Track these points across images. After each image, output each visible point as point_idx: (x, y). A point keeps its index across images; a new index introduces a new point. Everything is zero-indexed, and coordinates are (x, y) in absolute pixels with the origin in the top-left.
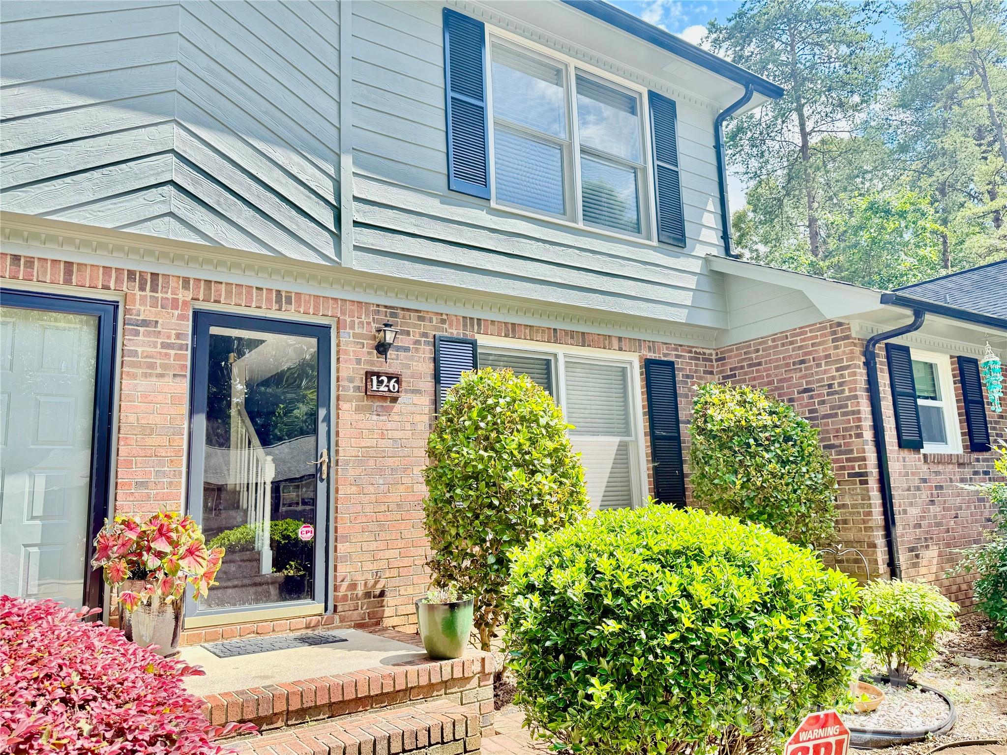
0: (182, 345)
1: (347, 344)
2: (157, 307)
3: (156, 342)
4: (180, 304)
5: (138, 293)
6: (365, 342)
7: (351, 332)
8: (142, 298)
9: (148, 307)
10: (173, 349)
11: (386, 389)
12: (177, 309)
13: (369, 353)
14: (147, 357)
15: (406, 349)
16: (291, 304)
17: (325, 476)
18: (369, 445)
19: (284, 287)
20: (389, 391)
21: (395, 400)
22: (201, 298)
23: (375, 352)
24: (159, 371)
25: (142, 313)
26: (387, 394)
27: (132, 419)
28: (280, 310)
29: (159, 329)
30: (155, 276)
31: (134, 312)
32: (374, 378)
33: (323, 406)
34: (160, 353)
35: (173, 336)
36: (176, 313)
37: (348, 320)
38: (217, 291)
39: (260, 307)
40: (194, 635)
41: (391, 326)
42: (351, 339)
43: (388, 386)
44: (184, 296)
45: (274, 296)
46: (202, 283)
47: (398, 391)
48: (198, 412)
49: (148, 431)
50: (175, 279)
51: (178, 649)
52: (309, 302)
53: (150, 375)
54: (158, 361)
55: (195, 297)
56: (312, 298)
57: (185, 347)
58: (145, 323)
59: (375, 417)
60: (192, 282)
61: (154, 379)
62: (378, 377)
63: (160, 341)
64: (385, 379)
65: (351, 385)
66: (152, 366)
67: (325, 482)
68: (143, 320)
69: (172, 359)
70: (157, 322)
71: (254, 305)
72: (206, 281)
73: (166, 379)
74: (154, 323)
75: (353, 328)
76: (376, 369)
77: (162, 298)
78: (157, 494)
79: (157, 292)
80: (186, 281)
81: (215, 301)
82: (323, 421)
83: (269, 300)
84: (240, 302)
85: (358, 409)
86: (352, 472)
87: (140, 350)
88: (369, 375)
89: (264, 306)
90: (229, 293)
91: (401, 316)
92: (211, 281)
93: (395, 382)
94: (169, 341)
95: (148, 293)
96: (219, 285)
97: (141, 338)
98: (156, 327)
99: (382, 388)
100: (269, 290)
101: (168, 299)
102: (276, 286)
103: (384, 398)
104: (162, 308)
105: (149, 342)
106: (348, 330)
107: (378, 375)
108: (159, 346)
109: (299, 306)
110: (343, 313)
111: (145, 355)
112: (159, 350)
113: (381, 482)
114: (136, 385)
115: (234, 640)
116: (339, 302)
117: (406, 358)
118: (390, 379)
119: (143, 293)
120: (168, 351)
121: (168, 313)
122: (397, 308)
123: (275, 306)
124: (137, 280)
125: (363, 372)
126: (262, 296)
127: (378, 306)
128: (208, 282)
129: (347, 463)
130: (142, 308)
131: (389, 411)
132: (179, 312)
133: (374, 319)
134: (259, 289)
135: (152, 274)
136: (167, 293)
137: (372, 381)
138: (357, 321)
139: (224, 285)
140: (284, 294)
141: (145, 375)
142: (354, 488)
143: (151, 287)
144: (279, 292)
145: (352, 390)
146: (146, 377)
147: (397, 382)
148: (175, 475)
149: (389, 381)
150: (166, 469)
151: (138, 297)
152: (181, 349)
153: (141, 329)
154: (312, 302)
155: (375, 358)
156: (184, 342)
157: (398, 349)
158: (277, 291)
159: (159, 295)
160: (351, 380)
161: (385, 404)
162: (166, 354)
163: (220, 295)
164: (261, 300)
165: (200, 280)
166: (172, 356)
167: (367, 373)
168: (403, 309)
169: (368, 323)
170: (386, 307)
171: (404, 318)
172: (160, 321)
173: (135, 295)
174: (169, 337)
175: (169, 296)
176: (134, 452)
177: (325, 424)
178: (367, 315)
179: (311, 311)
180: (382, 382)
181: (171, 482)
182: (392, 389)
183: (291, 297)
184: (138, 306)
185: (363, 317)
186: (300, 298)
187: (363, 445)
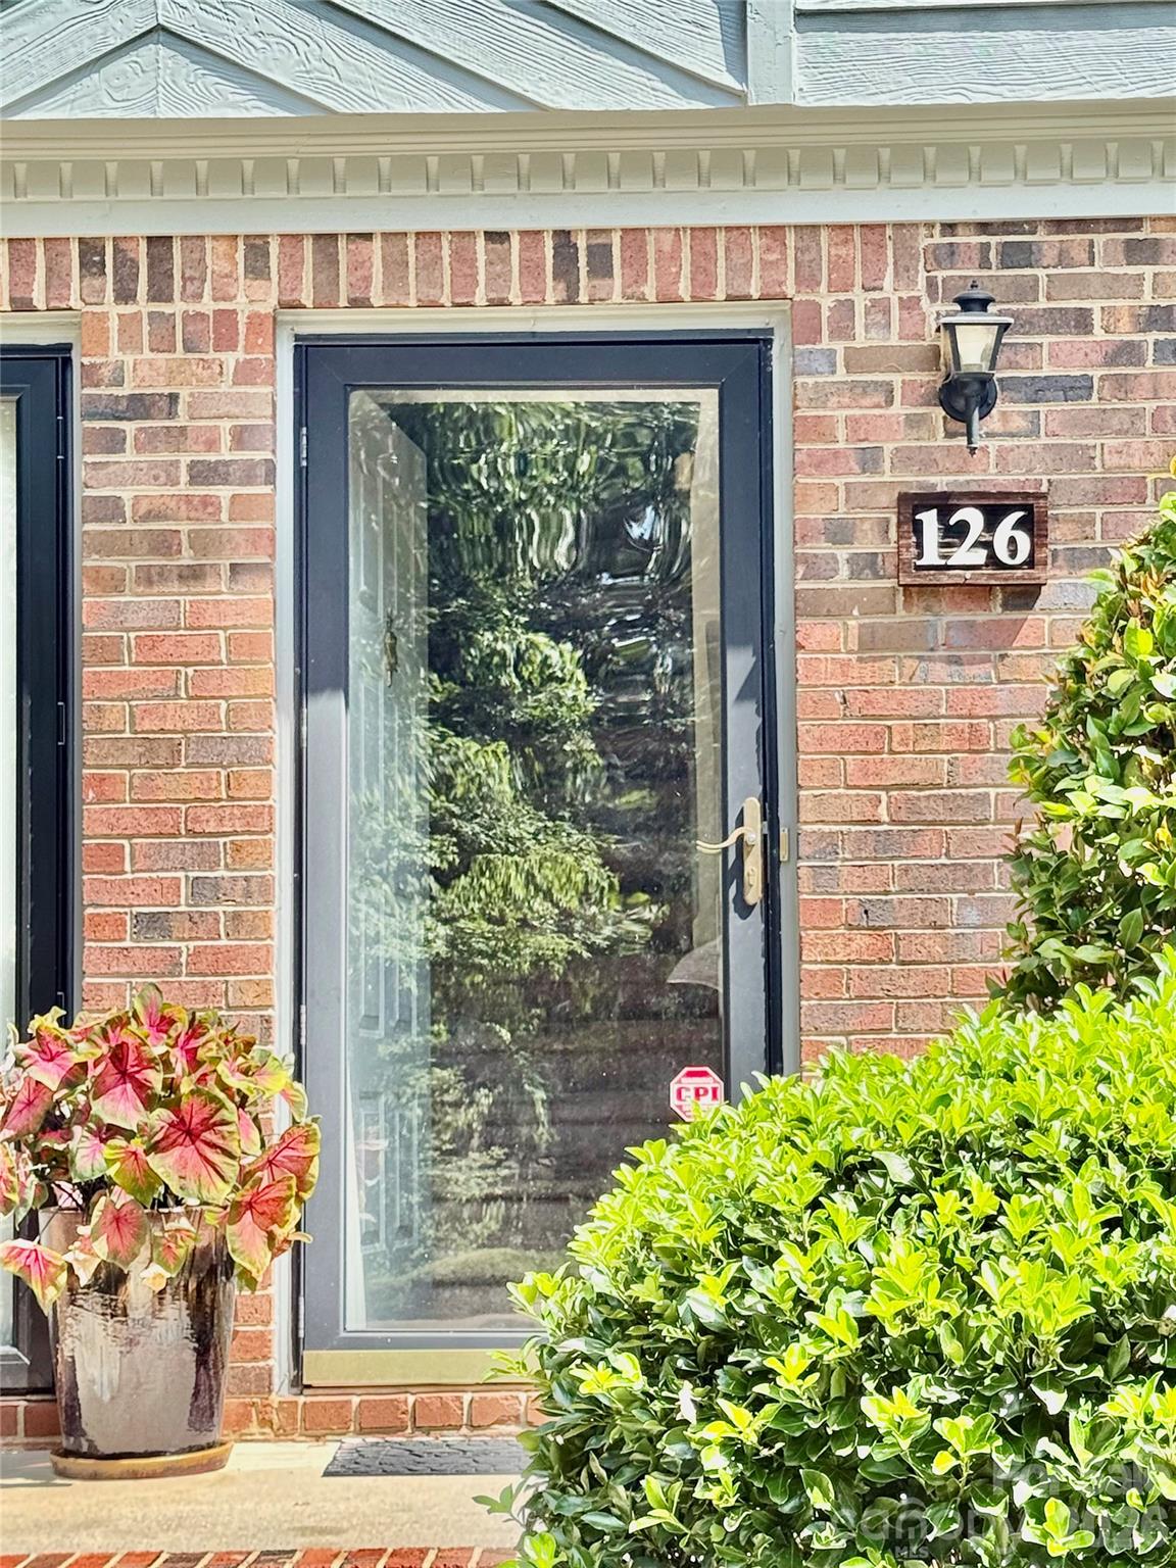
0: (251, 465)
1: (821, 396)
2: (172, 349)
3: (175, 464)
4: (242, 328)
5: (114, 310)
6: (896, 379)
7: (839, 346)
8: (128, 323)
9: (148, 354)
10: (225, 482)
11: (980, 557)
12: (233, 347)
13: (913, 422)
14: (148, 516)
15: (1076, 388)
16: (609, 274)
17: (754, 895)
18: (915, 776)
19: (579, 217)
20: (993, 561)
21: (1024, 596)
22: (307, 298)
23: (939, 413)
24: (187, 558)
25: (128, 375)
26: (985, 576)
27: (116, 715)
28: (571, 300)
29: (181, 420)
30: (159, 244)
31: (106, 372)
32: (929, 519)
33: (741, 643)
34: (188, 499)
35: (226, 440)
36: (230, 359)
37: (827, 301)
38: (354, 267)
39: (502, 303)
40: (324, 1406)
41: (983, 304)
42: (841, 374)
43: (988, 545)
44: (252, 299)
45: (549, 252)
46: (308, 244)
47: (1030, 563)
48: (320, 689)
49: (164, 753)
50: (223, 247)
51: (216, 1435)
52: (675, 257)
53: (163, 574)
54: (184, 527)
55: (286, 298)
56: (686, 240)
57: (261, 471)
58: (139, 407)
59: (940, 671)
60: (274, 249)
61: (175, 587)
62: (945, 512)
63: (185, 459)
64: (974, 517)
65: (843, 553)
66: (164, 544)
67: (756, 919)
68: (132, 397)
69: (224, 516)
70: (173, 398)
71: (480, 297)
72: (318, 237)
73: (210, 584)
74: (164, 404)
75: (843, 329)
76: (941, 483)
77: (186, 316)
78: (198, 952)
79: (170, 299)
80: (257, 247)
81: (356, 303)
82: (742, 696)
83: (531, 269)
84: (433, 293)
85: (871, 644)
86: (850, 885)
87: (127, 495)
88: (912, 504)
89: (514, 296)
90: (395, 267)
91: (1050, 255)
92: (334, 237)
93: (1018, 525)
94: (212, 457)
95: (143, 305)
96: (363, 245)
97: (129, 455)
98: (172, 415)
99: (965, 554)
100: (532, 236)
101: (202, 316)
102: (549, 220)
103: (978, 593)
104: (187, 349)
105: (153, 465)
106: (825, 343)
107: (945, 504)
108: (184, 477)
109: (640, 277)
110: (807, 278)
111: (142, 510)
112: (183, 488)
113: (973, 917)
114: (120, 609)
115: (453, 1437)
116: (791, 239)
117: (1074, 424)
118: (993, 515)
119: (129, 309)
120: (212, 490)
121: (206, 364)
122: (1032, 225)
123: (553, 291)
124: (109, 269)
125: (888, 498)
126: (505, 260)
127: (950, 228)
128: (326, 240)
129: (830, 846)
130: (129, 359)
131: (1000, 641)
132: (240, 354)
133: (931, 284)
134: (497, 237)
135: (150, 239)
136: (199, 296)
137: (918, 528)
138: (861, 300)
139: (377, 243)
140: (582, 243)
141: (147, 577)
142: (861, 940)
143: (151, 285)
144: (563, 237)
145: (844, 571)
146: (150, 582)
147: (1032, 523)
148: (248, 895)
149: (991, 525)
150: (221, 873)
151: (114, 324)
152: (249, 480)
153: (129, 427)
154: (686, 254)
155: (941, 440)
156: (258, 456)
157: (1037, 390)
158: (557, 233)
159: (177, 307)
160: (840, 533)
161: (981, 617)
162: (206, 502)
163: (367, 279)
164: (506, 276)
165: (298, 238)
166: (225, 504)
167: (903, 499)
168: (1059, 225)
169: (911, 304)
170: (984, 227)
171: (1063, 259)
172: (184, 394)
173: (104, 316)
174: (212, 445)
175: (207, 305)
176: (127, 821)
177: (751, 707)
178: (903, 271)
179: (684, 289)
180: (962, 529)
181: (237, 916)
182: (1003, 555)
183: (608, 247)
184: (115, 354)
185: (888, 281)
186: (642, 248)
187: (894, 776)
